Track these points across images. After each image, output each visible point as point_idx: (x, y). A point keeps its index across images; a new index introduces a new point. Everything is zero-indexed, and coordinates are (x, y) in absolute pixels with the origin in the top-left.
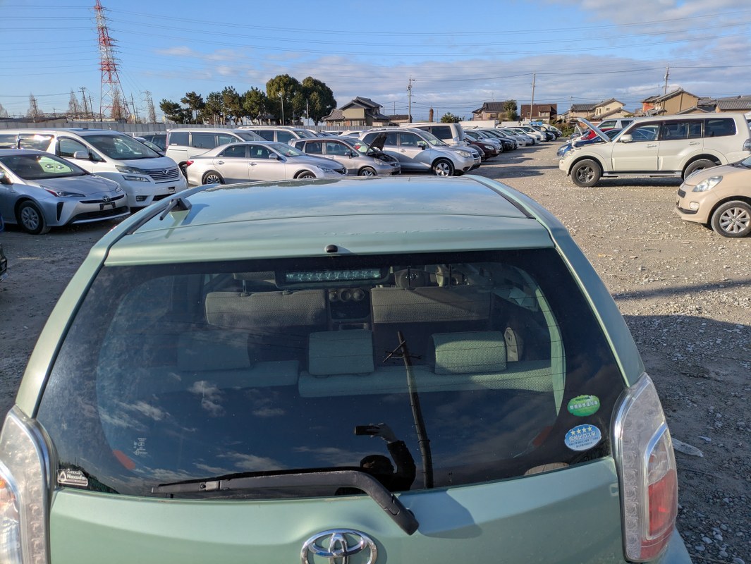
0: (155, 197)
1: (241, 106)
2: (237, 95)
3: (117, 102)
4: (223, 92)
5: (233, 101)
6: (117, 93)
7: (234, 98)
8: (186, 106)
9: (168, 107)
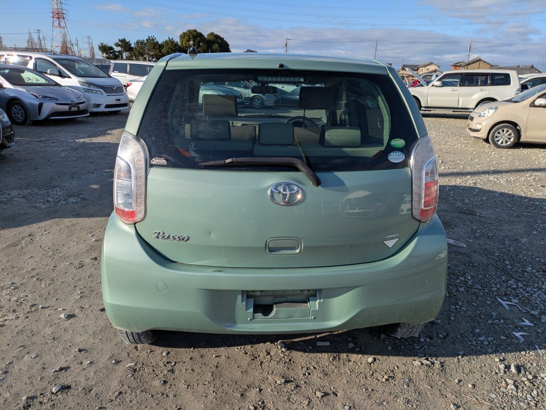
0: (106, 105)
1: (160, 51)
2: (157, 43)
3: (64, 43)
4: (147, 40)
5: (154, 47)
6: (65, 36)
7: (155, 45)
8: (119, 49)
9: (105, 49)
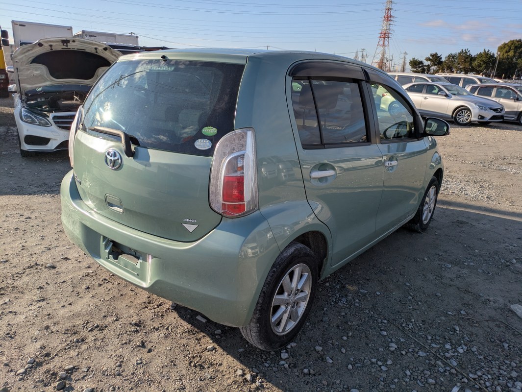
1: (471, 64)
2: (470, 56)
3: (382, 59)
4: (459, 54)
5: (465, 60)
6: (384, 53)
7: (467, 58)
8: (429, 63)
